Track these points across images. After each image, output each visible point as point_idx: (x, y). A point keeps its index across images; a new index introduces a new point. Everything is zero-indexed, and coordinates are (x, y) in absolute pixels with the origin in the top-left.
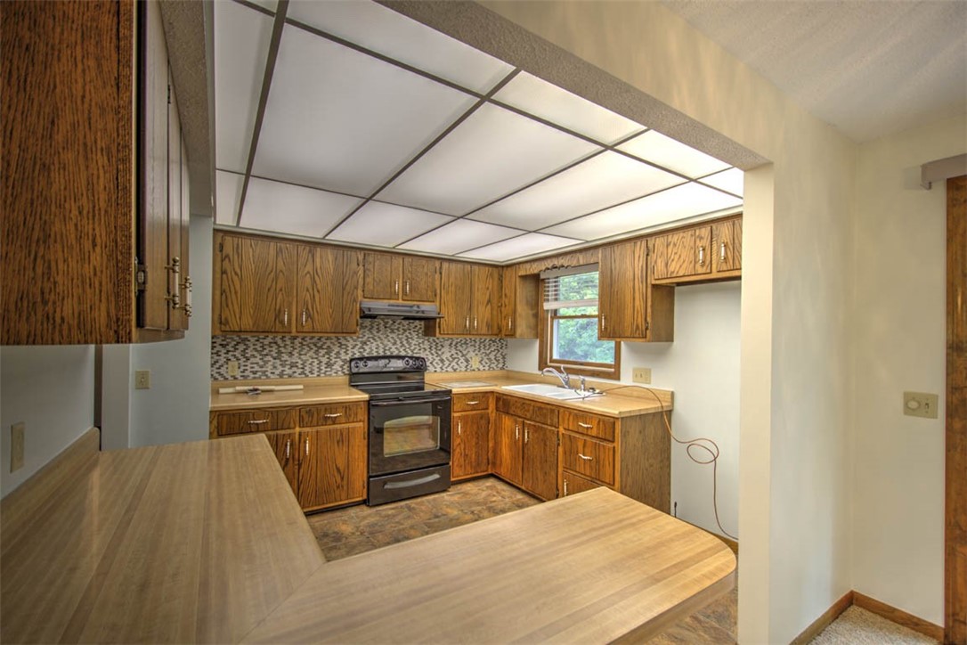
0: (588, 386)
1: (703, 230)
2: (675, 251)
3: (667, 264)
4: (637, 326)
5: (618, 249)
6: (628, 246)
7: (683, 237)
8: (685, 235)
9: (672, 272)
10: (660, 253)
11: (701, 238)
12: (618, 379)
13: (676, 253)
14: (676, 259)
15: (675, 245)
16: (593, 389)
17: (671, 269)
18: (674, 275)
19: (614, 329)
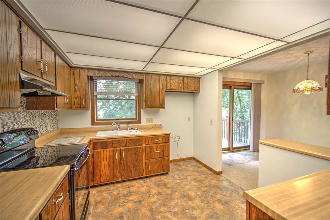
0: (130, 127)
1: (180, 78)
2: (173, 82)
3: (170, 85)
4: (161, 104)
5: (153, 76)
6: (157, 77)
7: (175, 78)
8: (176, 78)
9: (172, 88)
10: (168, 82)
11: (180, 80)
12: (140, 123)
13: (173, 83)
14: (173, 84)
15: (173, 80)
16: (133, 128)
17: (172, 87)
18: (173, 89)
19: (152, 104)
